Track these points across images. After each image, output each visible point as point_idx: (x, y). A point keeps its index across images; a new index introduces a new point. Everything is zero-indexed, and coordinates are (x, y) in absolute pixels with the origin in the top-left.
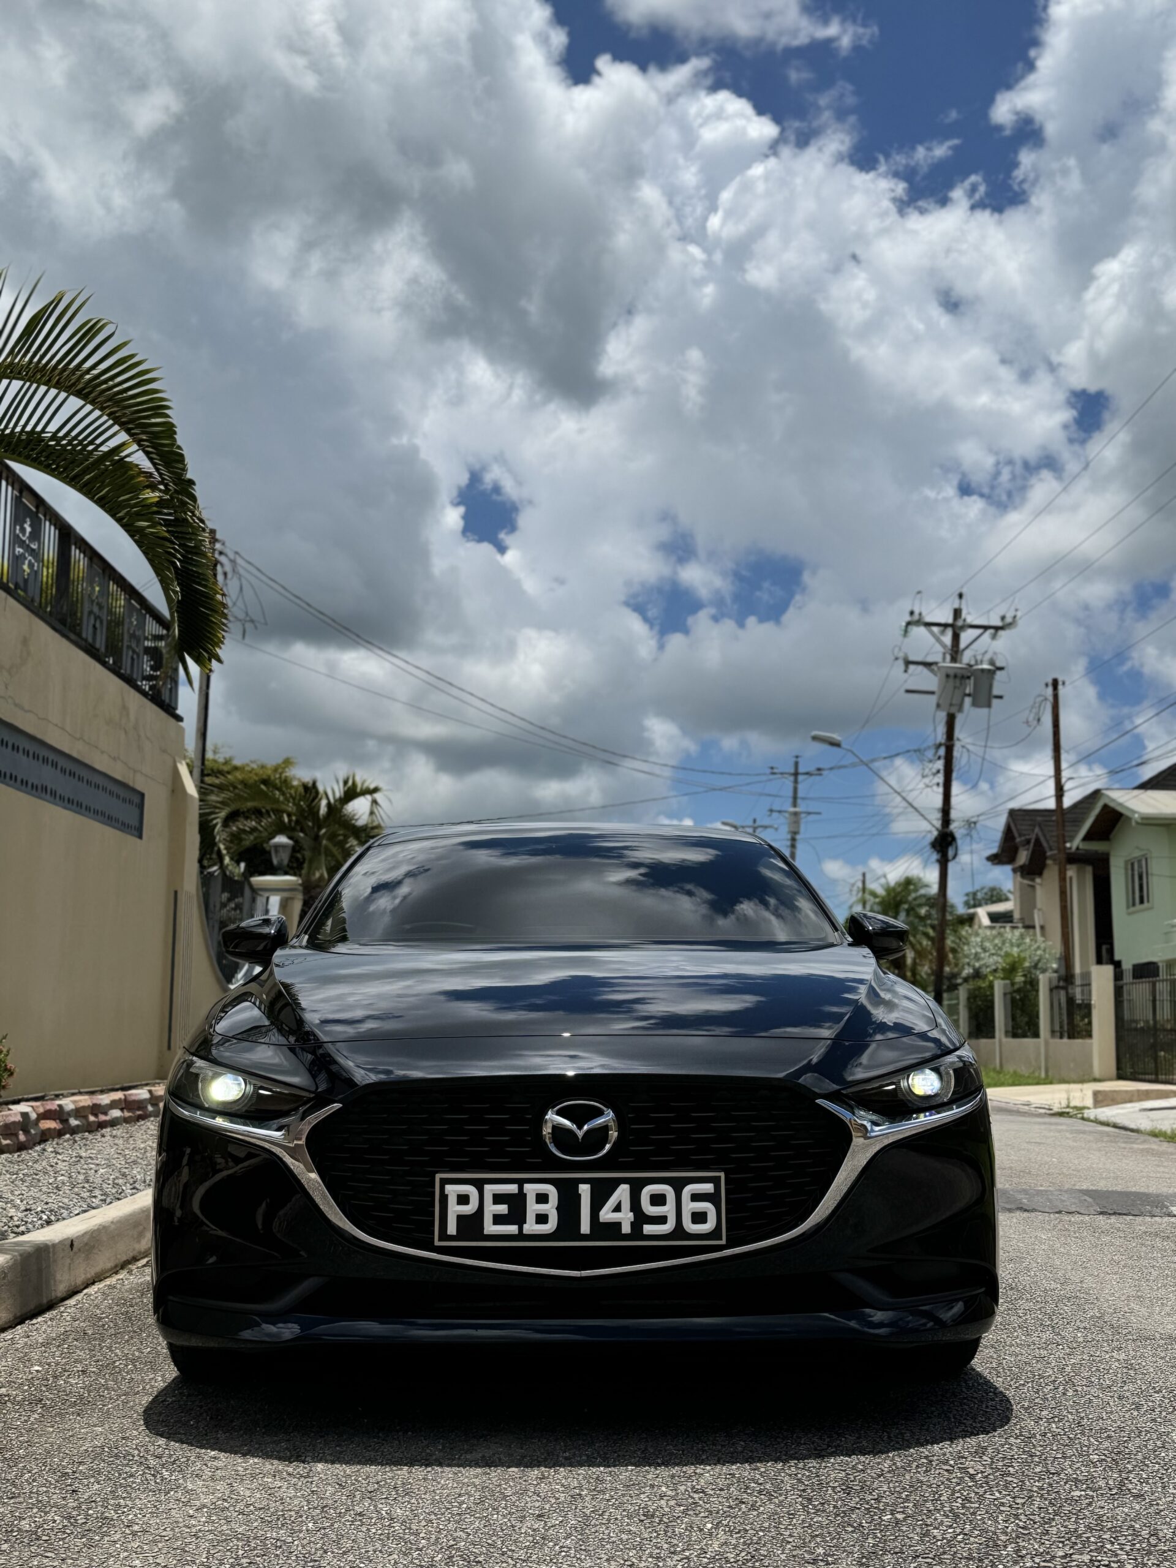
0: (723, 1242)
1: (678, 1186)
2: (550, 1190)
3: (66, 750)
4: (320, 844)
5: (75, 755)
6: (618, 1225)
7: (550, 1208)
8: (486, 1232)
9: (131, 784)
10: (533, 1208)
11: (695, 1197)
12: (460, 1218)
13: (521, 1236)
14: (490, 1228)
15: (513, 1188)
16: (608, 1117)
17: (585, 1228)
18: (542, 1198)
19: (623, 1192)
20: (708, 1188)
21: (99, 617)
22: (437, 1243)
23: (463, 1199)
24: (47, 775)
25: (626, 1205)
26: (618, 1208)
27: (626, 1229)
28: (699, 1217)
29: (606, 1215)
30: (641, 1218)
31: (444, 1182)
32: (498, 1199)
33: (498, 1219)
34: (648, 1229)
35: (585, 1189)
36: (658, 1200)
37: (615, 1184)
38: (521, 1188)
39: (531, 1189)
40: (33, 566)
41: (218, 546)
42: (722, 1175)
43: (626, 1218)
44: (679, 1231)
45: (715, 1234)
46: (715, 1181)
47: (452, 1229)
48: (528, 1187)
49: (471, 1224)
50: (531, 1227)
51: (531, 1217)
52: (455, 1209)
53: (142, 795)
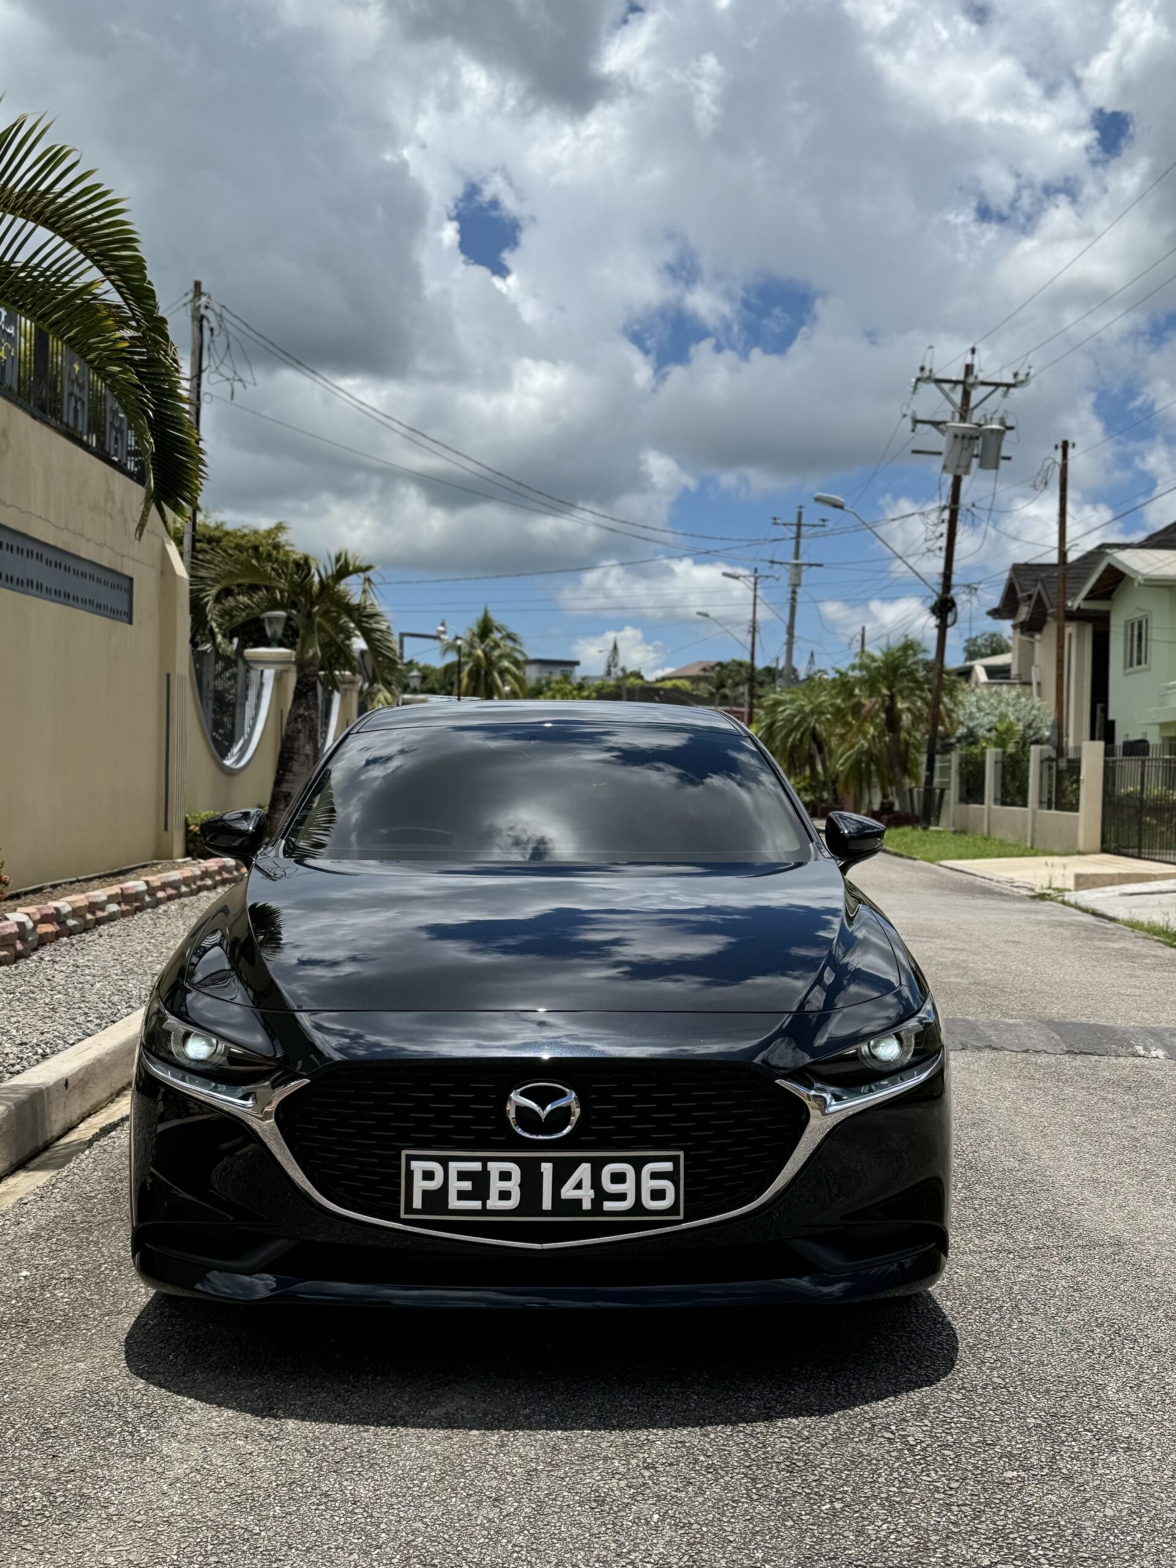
0: (681, 1217)
1: (638, 1165)
2: (514, 1169)
3: (51, 542)
4: (313, 622)
5: (60, 545)
6: (578, 1202)
7: (513, 1186)
8: (450, 1207)
9: (119, 570)
10: (496, 1185)
11: (655, 1176)
12: (426, 1193)
13: (484, 1211)
14: (454, 1203)
15: (476, 1166)
16: (571, 1099)
17: (547, 1204)
18: (505, 1176)
19: (584, 1171)
20: (668, 1166)
21: (80, 398)
22: (403, 1216)
23: (428, 1175)
24: (33, 569)
25: (587, 1183)
26: (579, 1186)
27: (587, 1205)
28: (658, 1195)
29: (568, 1192)
30: (601, 1195)
31: (410, 1158)
32: (462, 1176)
33: (462, 1195)
34: (608, 1205)
35: (547, 1168)
36: (617, 1178)
37: (576, 1163)
38: (485, 1166)
39: (494, 1168)
40: (10, 351)
41: (204, 299)
42: (681, 1154)
43: (586, 1195)
44: (638, 1207)
45: (673, 1210)
46: (675, 1160)
47: (417, 1203)
48: (491, 1165)
49: (436, 1199)
50: (494, 1203)
51: (494, 1193)
52: (420, 1185)
53: (131, 580)
